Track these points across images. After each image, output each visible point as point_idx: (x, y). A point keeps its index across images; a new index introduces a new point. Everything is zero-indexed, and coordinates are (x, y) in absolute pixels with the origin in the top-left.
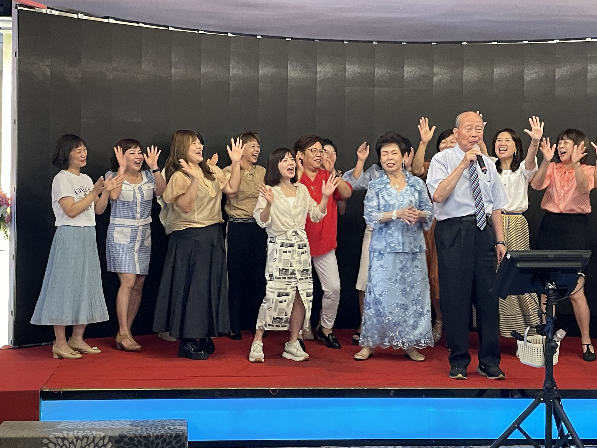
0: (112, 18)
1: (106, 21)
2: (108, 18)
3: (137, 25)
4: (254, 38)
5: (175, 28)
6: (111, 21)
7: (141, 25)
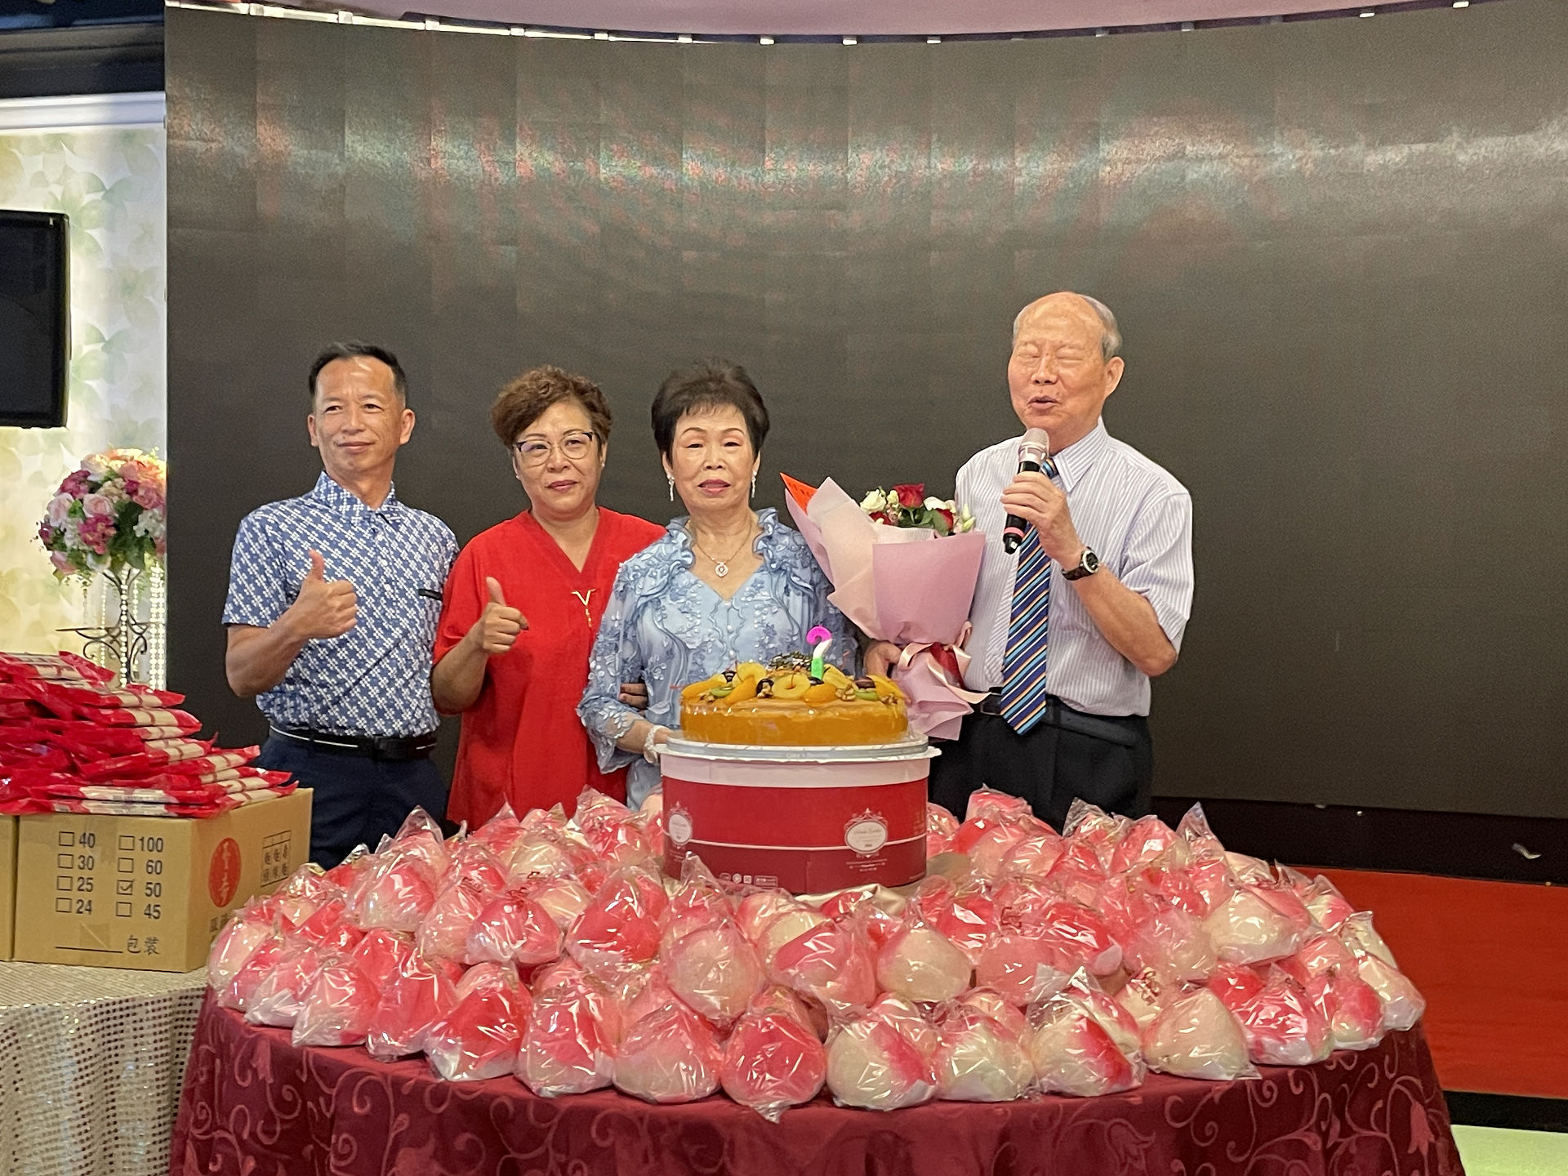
0: (433, 17)
1: (419, 26)
2: (421, 18)
3: (504, 32)
4: (836, 46)
5: (609, 32)
6: (431, 25)
7: (516, 32)
